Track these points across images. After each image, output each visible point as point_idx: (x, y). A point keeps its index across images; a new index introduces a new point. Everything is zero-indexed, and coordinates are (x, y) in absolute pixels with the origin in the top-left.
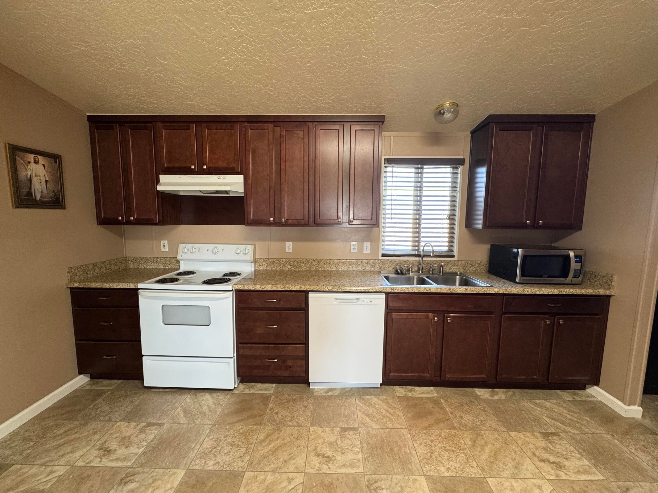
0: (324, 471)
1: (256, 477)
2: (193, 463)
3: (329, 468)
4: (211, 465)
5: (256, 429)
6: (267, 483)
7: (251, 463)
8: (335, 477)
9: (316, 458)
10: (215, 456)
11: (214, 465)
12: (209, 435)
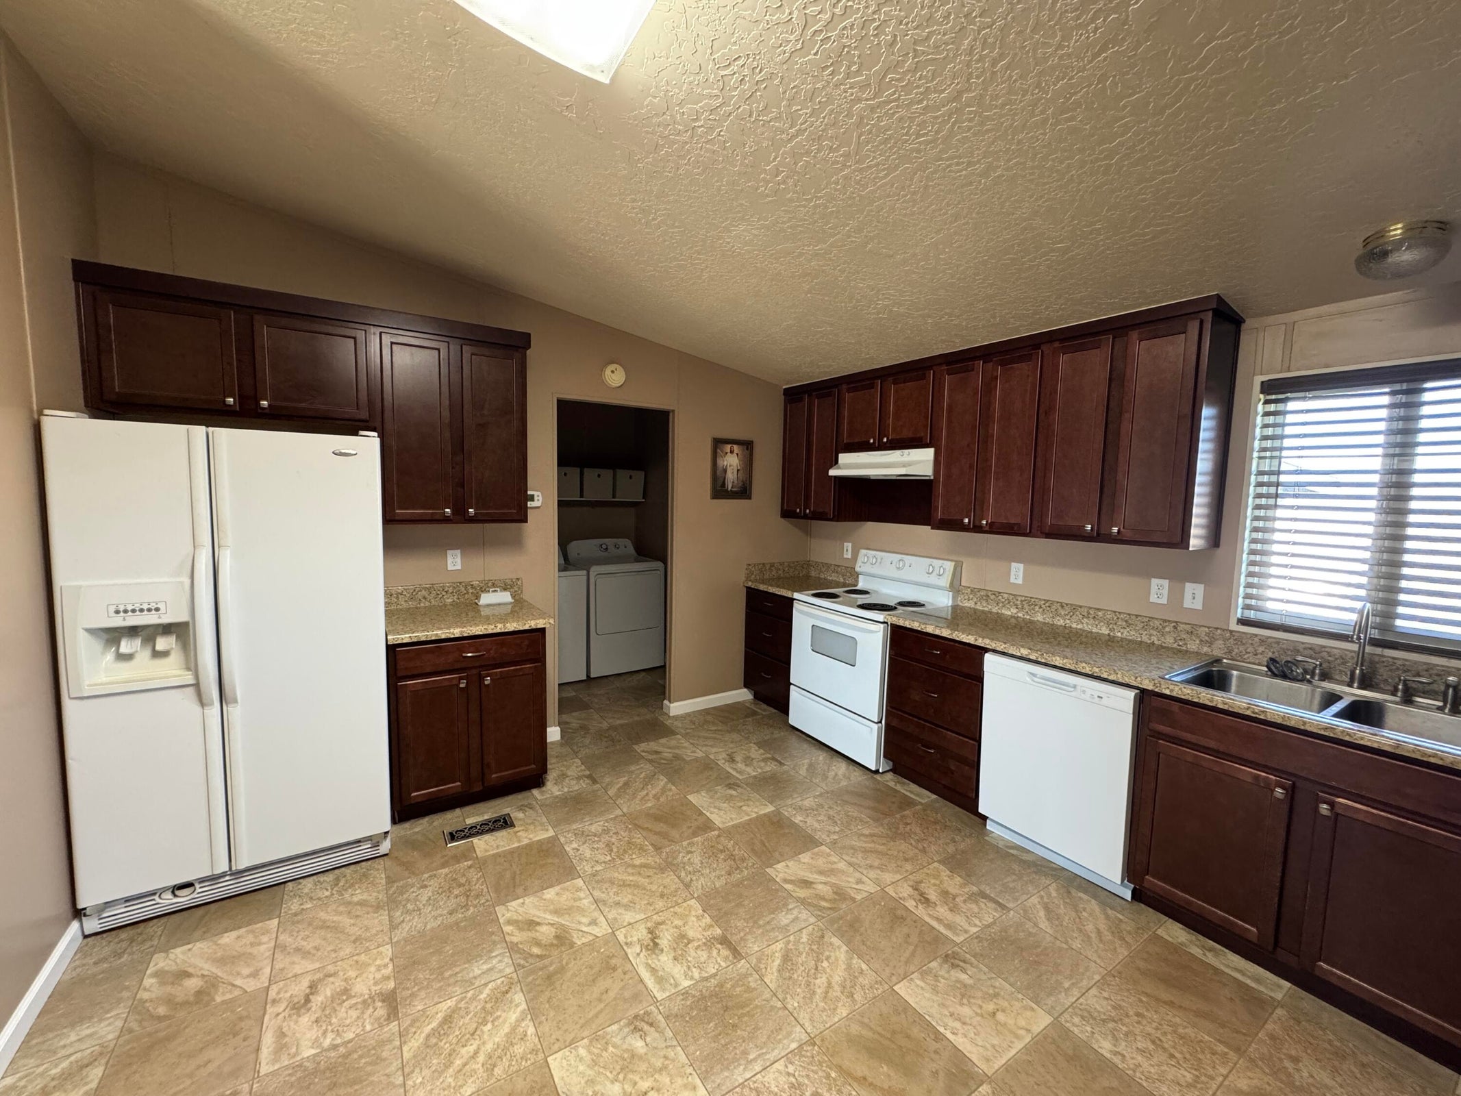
0: (907, 904)
1: (829, 855)
2: (785, 808)
3: (916, 907)
4: (798, 819)
5: (867, 822)
6: (835, 866)
7: (835, 842)
8: (914, 918)
9: (911, 889)
10: (808, 816)
11: (801, 821)
12: (815, 797)
